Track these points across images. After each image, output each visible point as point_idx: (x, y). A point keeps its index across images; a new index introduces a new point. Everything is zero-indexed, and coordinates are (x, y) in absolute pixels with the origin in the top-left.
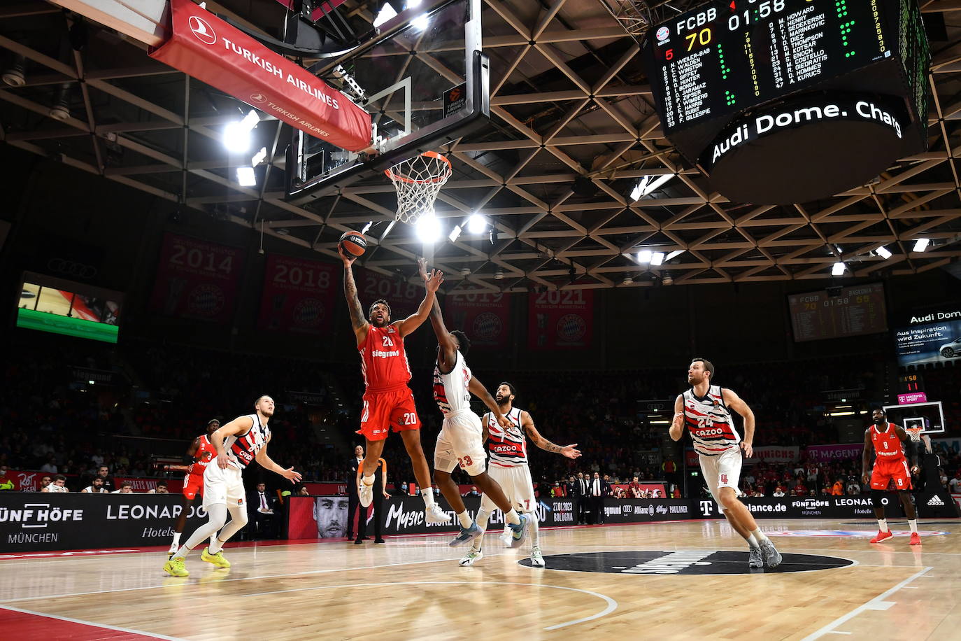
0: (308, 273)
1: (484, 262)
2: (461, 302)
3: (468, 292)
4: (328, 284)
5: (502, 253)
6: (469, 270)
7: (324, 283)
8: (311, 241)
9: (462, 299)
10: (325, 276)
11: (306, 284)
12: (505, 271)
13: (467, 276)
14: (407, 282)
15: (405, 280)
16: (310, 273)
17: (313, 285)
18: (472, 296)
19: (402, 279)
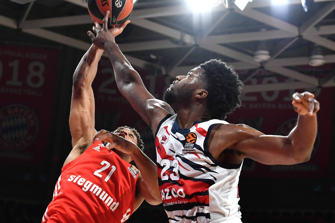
0: (11, 64)
1: (293, 39)
2: (254, 102)
3: (263, 88)
4: (42, 81)
5: (322, 24)
6: (267, 52)
7: (36, 80)
8: (17, 18)
9: (254, 99)
10: (36, 69)
11: (9, 83)
12: (325, 52)
13: (263, 63)
14: (167, 75)
15: (164, 72)
16: (15, 65)
17: (20, 84)
18: (270, 93)
19: (160, 71)
